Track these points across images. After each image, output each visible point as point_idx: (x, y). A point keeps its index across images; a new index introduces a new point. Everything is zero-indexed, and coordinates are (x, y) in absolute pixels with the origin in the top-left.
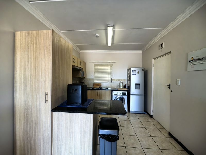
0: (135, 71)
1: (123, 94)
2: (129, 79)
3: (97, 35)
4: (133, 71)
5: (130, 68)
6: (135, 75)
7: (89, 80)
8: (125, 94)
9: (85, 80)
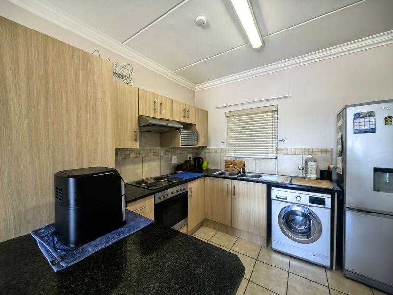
0: (371, 114)
1: (313, 200)
2: (340, 147)
3: (202, 18)
4: (357, 116)
5: (345, 108)
6: (373, 130)
7: (215, 151)
8: (322, 202)
9: (207, 151)
